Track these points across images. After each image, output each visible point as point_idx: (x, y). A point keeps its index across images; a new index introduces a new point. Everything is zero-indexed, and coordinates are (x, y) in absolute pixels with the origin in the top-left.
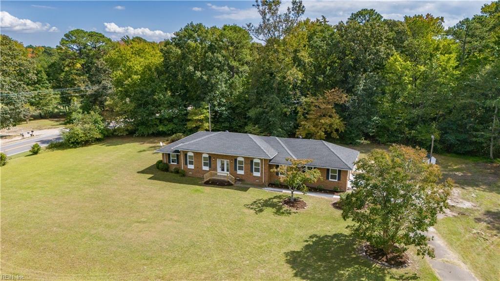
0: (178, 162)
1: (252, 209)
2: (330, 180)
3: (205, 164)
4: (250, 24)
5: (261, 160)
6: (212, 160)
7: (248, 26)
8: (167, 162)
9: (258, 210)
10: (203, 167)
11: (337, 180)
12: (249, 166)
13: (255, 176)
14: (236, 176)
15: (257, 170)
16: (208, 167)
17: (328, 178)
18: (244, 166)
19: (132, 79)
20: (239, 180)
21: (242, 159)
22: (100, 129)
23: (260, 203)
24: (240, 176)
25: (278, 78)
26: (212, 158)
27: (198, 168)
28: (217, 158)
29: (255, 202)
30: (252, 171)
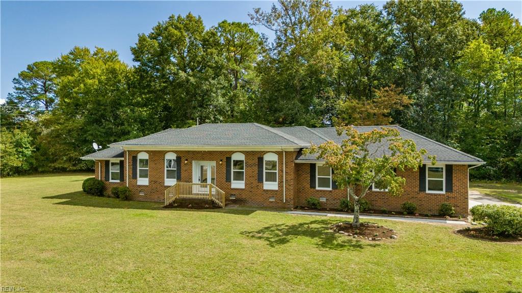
0: (122, 176)
1: (260, 238)
2: (428, 192)
3: (170, 174)
4: (259, 9)
5: (279, 153)
6: (182, 164)
7: (257, 12)
8: (103, 179)
9: (276, 241)
10: (166, 179)
11: (444, 192)
12: (256, 168)
13: (267, 191)
14: (230, 191)
15: (271, 177)
16: (176, 180)
17: (422, 188)
18: (244, 171)
19: (84, 85)
20: (235, 202)
21: (241, 157)
22: (25, 156)
23: (280, 230)
24: (237, 193)
25: (302, 71)
26: (183, 159)
27: (155, 182)
28: (193, 159)
29: (267, 228)
30: (260, 180)
